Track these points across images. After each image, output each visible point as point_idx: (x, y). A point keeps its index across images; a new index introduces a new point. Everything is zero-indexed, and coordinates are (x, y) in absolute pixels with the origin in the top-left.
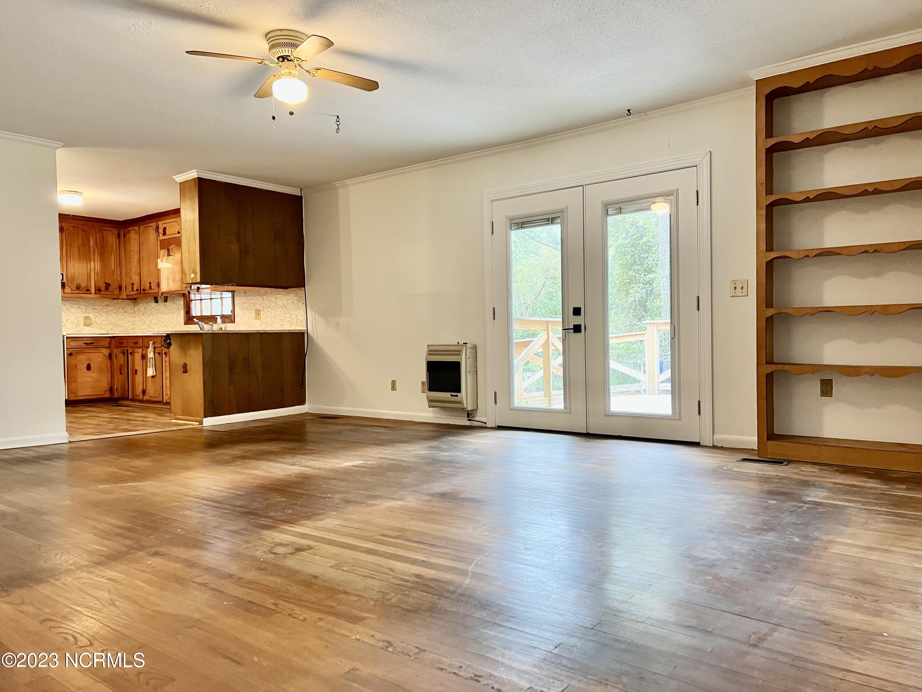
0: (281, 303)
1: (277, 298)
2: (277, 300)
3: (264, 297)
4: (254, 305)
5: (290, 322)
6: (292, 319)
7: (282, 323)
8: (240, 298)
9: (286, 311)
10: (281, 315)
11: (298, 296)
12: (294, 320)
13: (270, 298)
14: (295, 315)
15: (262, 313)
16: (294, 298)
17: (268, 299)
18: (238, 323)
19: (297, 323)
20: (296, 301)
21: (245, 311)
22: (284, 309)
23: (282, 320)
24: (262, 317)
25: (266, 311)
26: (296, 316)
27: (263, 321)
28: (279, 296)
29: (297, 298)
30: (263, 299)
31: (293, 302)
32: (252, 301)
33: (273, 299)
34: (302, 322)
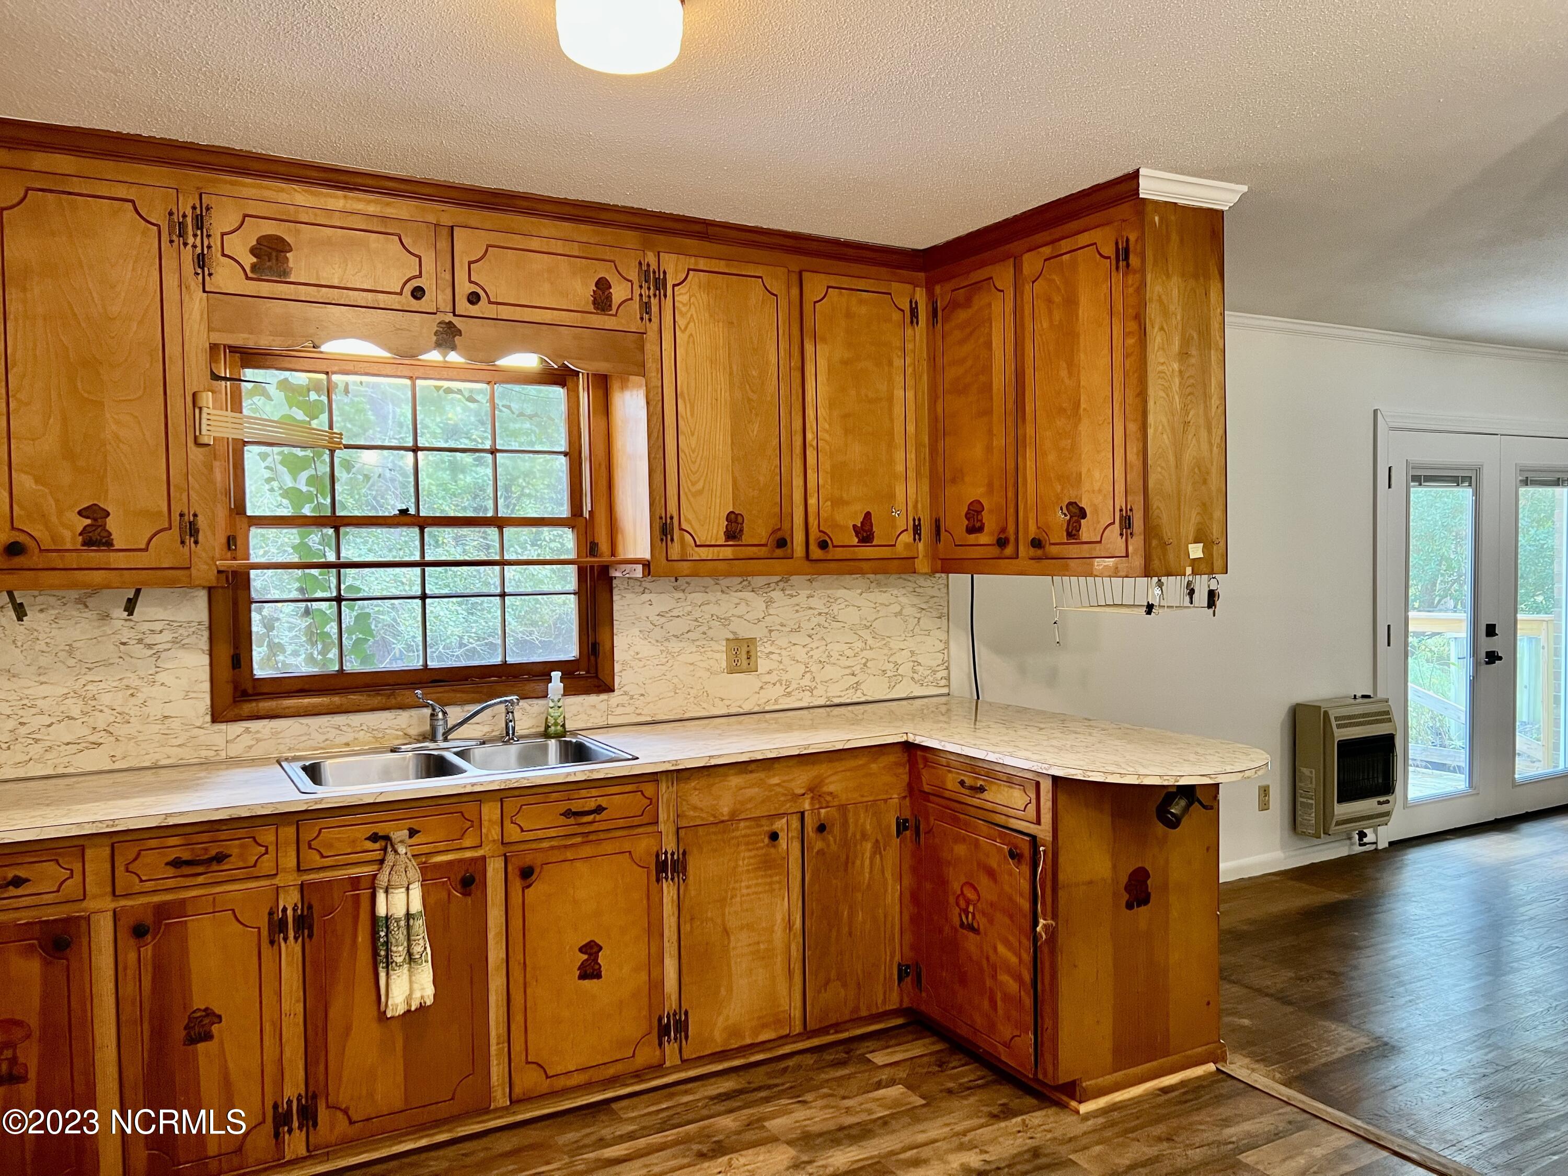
0: (850, 615)
1: (831, 600)
2: (835, 607)
3: (776, 594)
4: (725, 621)
5: (889, 674)
6: (896, 664)
7: (856, 679)
8: (646, 597)
9: (870, 641)
10: (849, 653)
11: (919, 595)
12: (905, 669)
13: (802, 598)
14: (906, 653)
15: (762, 649)
16: (903, 600)
17: (795, 600)
18: (633, 690)
19: (915, 676)
20: (908, 611)
21: (675, 646)
22: (865, 634)
23: (857, 669)
24: (763, 665)
25: (783, 642)
26: (912, 652)
27: (767, 678)
28: (841, 593)
29: (916, 601)
30: (769, 603)
31: (898, 614)
32: (712, 609)
33: (818, 603)
34: (935, 672)
